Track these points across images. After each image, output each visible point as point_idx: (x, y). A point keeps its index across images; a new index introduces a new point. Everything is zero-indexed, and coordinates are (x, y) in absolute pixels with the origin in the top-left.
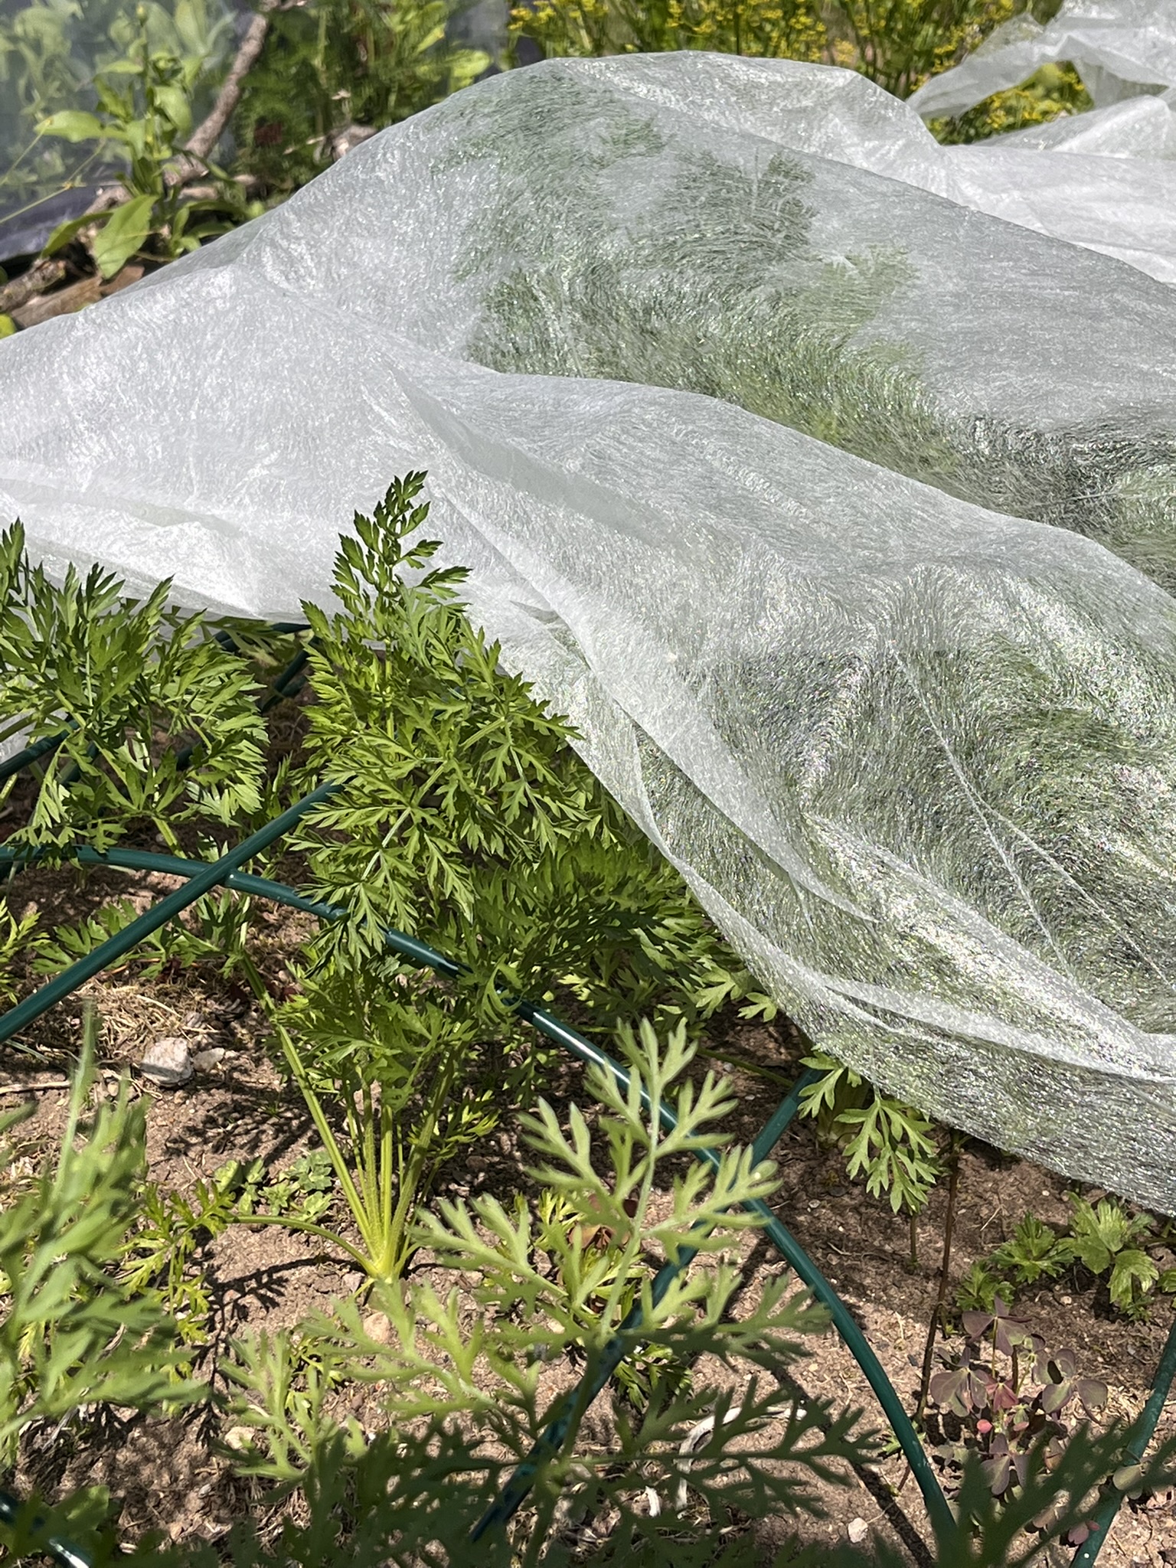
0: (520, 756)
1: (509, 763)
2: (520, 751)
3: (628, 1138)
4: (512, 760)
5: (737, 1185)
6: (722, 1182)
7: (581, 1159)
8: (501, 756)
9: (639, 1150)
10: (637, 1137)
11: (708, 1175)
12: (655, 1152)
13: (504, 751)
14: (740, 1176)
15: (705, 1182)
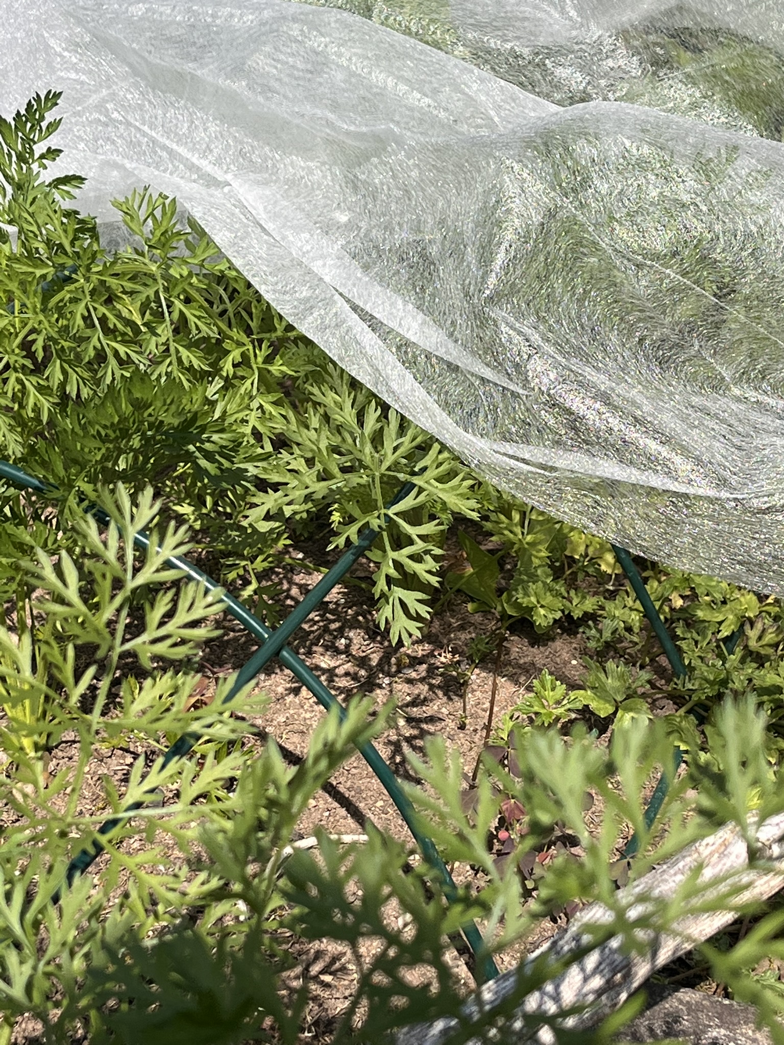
0: (95, 309)
1: (86, 314)
2: (96, 305)
3: (108, 576)
4: (89, 311)
5: (194, 607)
6: (183, 605)
7: (72, 593)
8: (80, 309)
9: (118, 584)
10: (116, 575)
11: (172, 600)
12: (131, 584)
13: (83, 305)
14: (197, 600)
15: (170, 606)
